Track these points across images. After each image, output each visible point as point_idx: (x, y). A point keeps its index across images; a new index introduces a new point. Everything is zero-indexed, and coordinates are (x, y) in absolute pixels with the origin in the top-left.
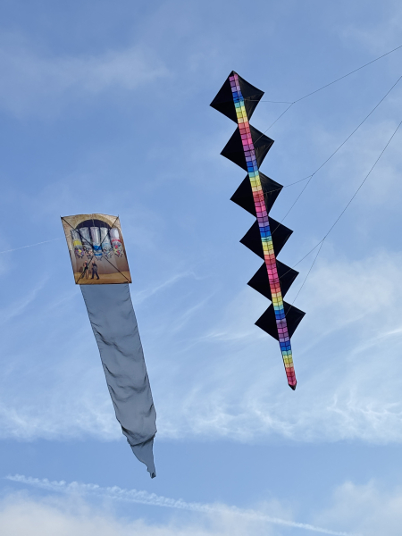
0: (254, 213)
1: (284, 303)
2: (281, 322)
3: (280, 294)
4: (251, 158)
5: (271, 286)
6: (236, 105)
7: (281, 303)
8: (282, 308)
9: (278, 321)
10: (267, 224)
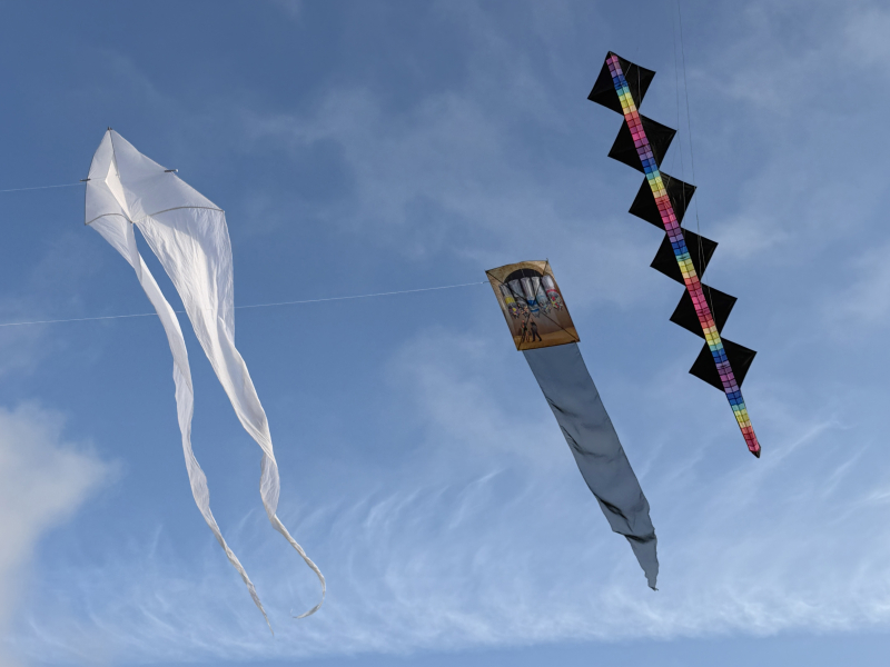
0: (662, 226)
1: (722, 339)
2: (723, 366)
3: (714, 328)
4: (647, 155)
5: (701, 319)
6: (618, 92)
7: (718, 341)
8: (720, 347)
9: (718, 366)
10: (681, 237)
